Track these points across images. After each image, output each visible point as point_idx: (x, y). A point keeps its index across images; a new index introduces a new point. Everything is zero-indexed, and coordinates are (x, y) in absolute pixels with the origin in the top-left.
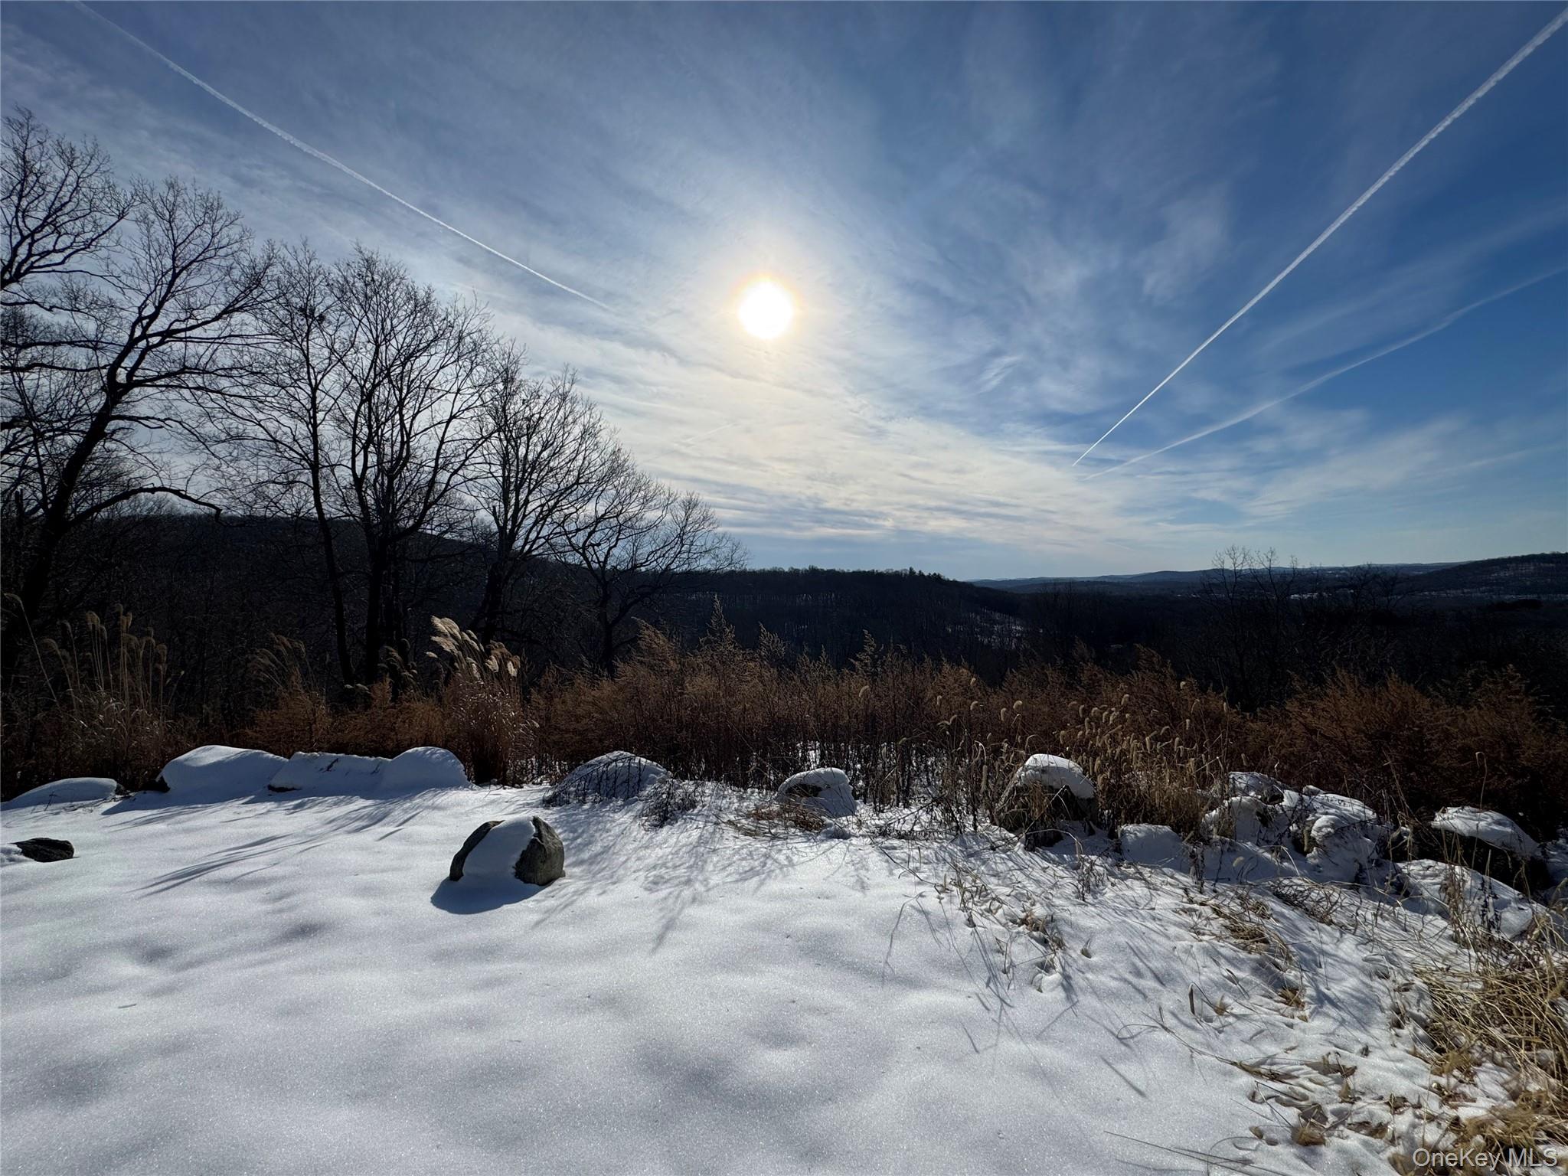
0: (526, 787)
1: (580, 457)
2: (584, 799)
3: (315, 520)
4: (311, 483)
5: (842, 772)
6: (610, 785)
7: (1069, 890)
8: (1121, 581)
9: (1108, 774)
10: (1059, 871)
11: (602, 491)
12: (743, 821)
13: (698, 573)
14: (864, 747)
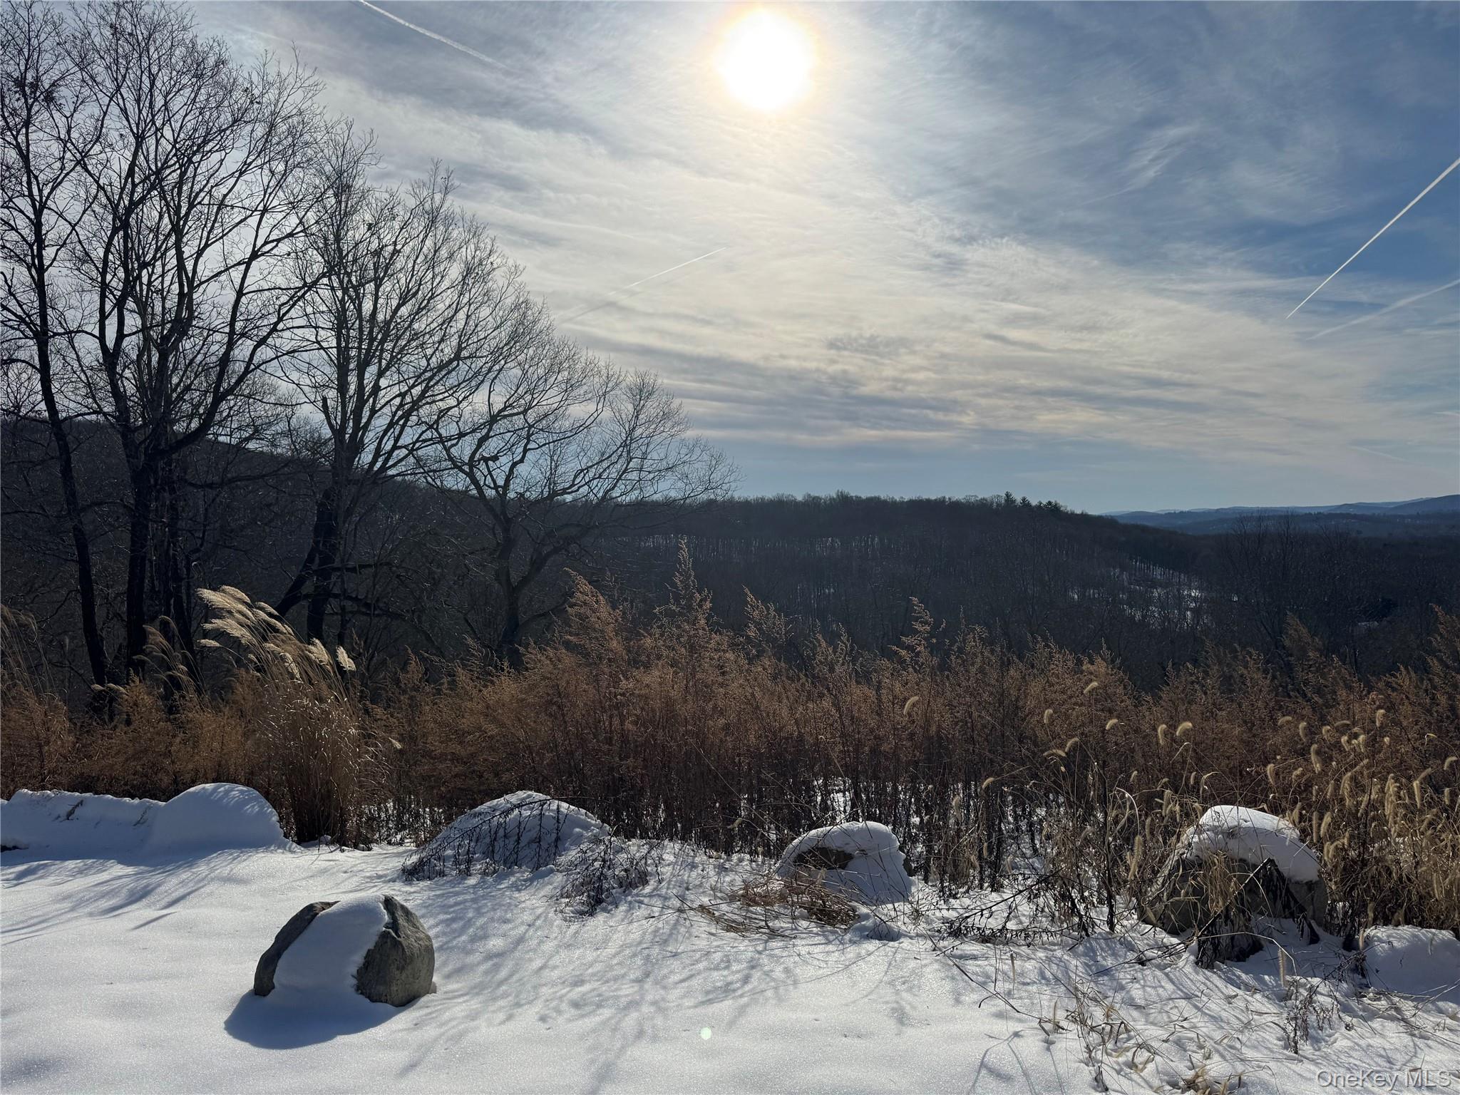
0: (376, 848)
1: (461, 315)
2: (468, 869)
3: (43, 421)
4: (37, 362)
5: (889, 828)
6: (511, 846)
7: (1272, 1037)
8: (1377, 512)
9: (1346, 841)
10: (1258, 1002)
11: (500, 370)
12: (724, 907)
13: (656, 504)
14: (926, 788)
